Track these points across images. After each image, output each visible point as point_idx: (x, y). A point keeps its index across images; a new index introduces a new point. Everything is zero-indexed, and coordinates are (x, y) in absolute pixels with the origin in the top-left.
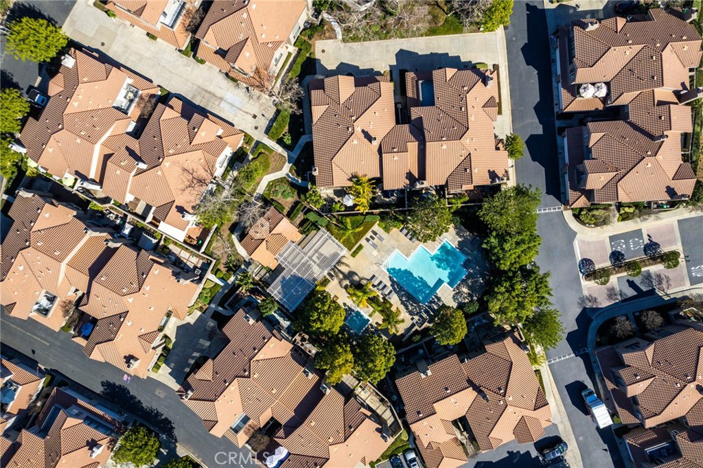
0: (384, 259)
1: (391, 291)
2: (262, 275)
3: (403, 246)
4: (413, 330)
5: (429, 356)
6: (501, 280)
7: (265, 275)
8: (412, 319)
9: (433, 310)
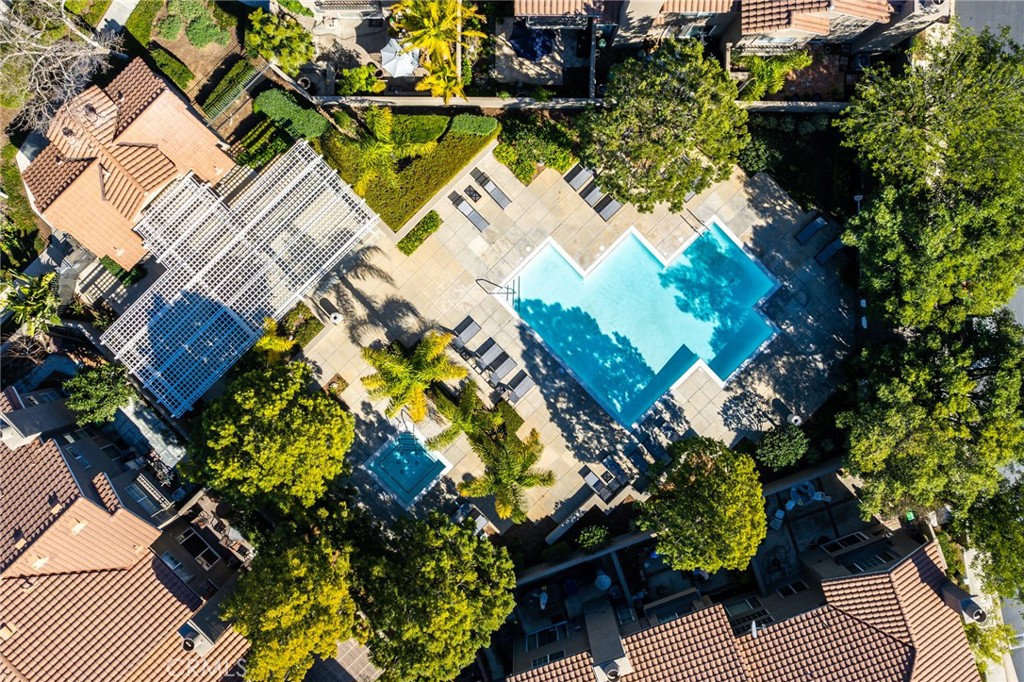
0: (504, 268)
1: (521, 377)
2: (105, 288)
3: (573, 228)
4: (585, 507)
5: (630, 599)
6: (899, 364)
7: (113, 289)
8: (585, 472)
9: (656, 449)
